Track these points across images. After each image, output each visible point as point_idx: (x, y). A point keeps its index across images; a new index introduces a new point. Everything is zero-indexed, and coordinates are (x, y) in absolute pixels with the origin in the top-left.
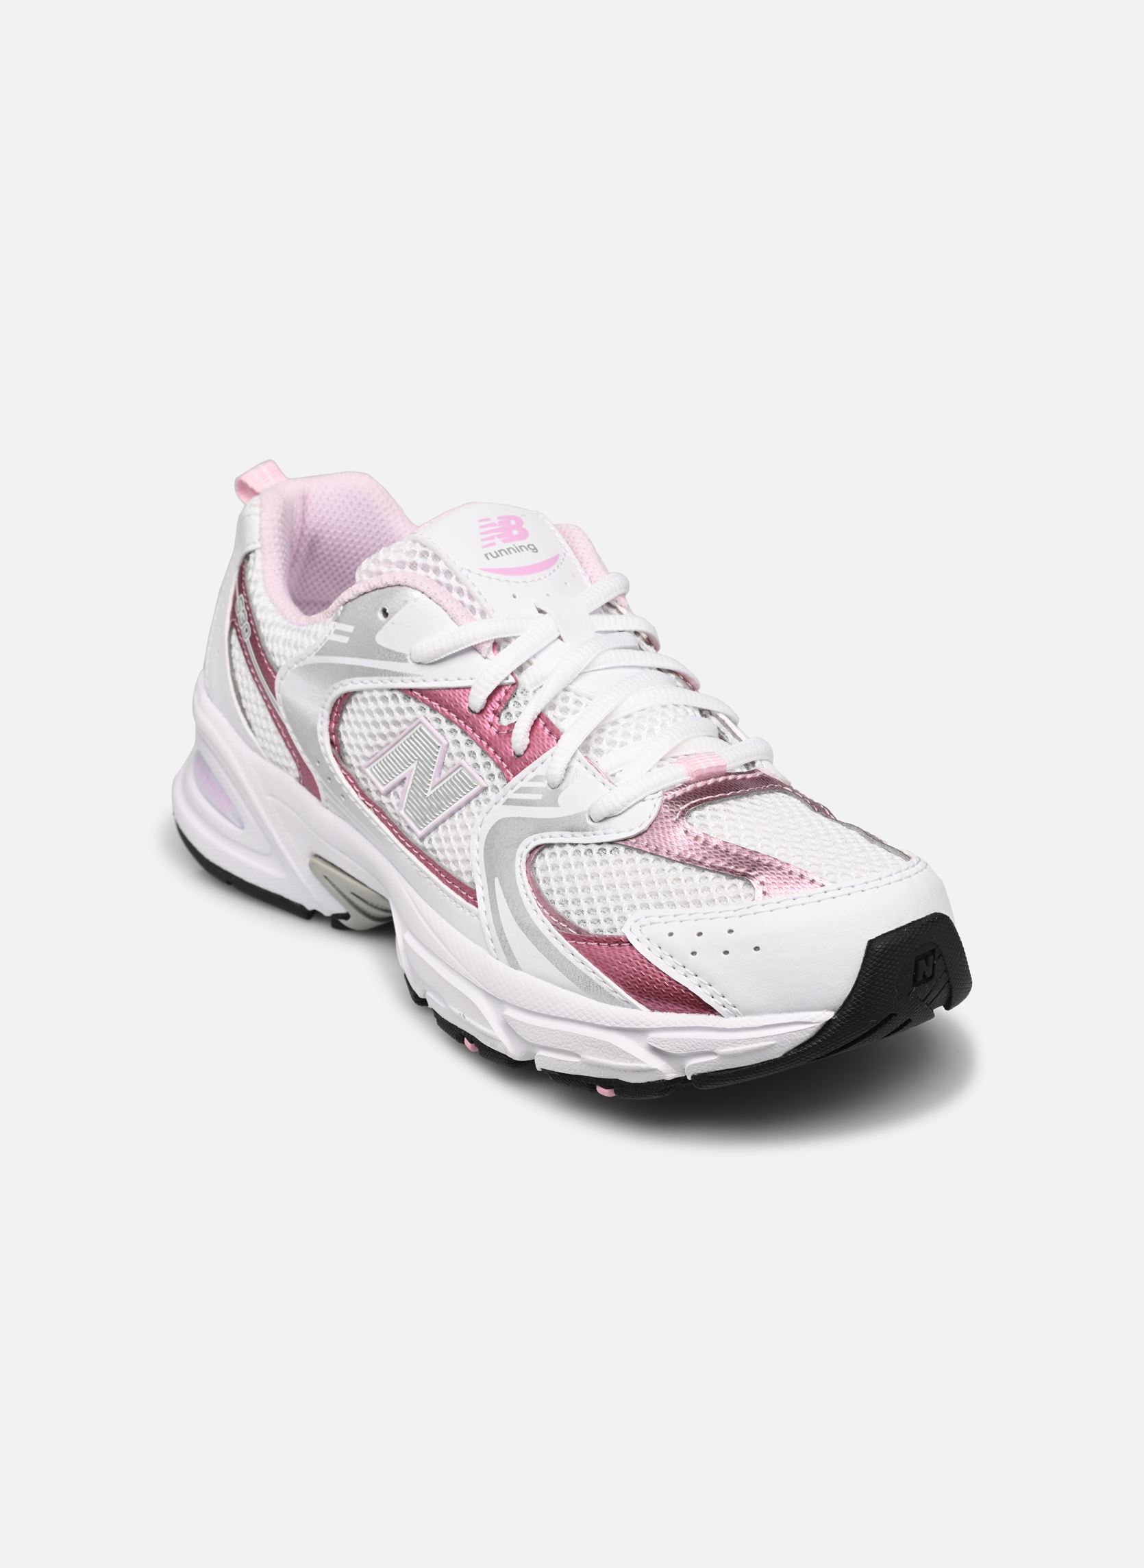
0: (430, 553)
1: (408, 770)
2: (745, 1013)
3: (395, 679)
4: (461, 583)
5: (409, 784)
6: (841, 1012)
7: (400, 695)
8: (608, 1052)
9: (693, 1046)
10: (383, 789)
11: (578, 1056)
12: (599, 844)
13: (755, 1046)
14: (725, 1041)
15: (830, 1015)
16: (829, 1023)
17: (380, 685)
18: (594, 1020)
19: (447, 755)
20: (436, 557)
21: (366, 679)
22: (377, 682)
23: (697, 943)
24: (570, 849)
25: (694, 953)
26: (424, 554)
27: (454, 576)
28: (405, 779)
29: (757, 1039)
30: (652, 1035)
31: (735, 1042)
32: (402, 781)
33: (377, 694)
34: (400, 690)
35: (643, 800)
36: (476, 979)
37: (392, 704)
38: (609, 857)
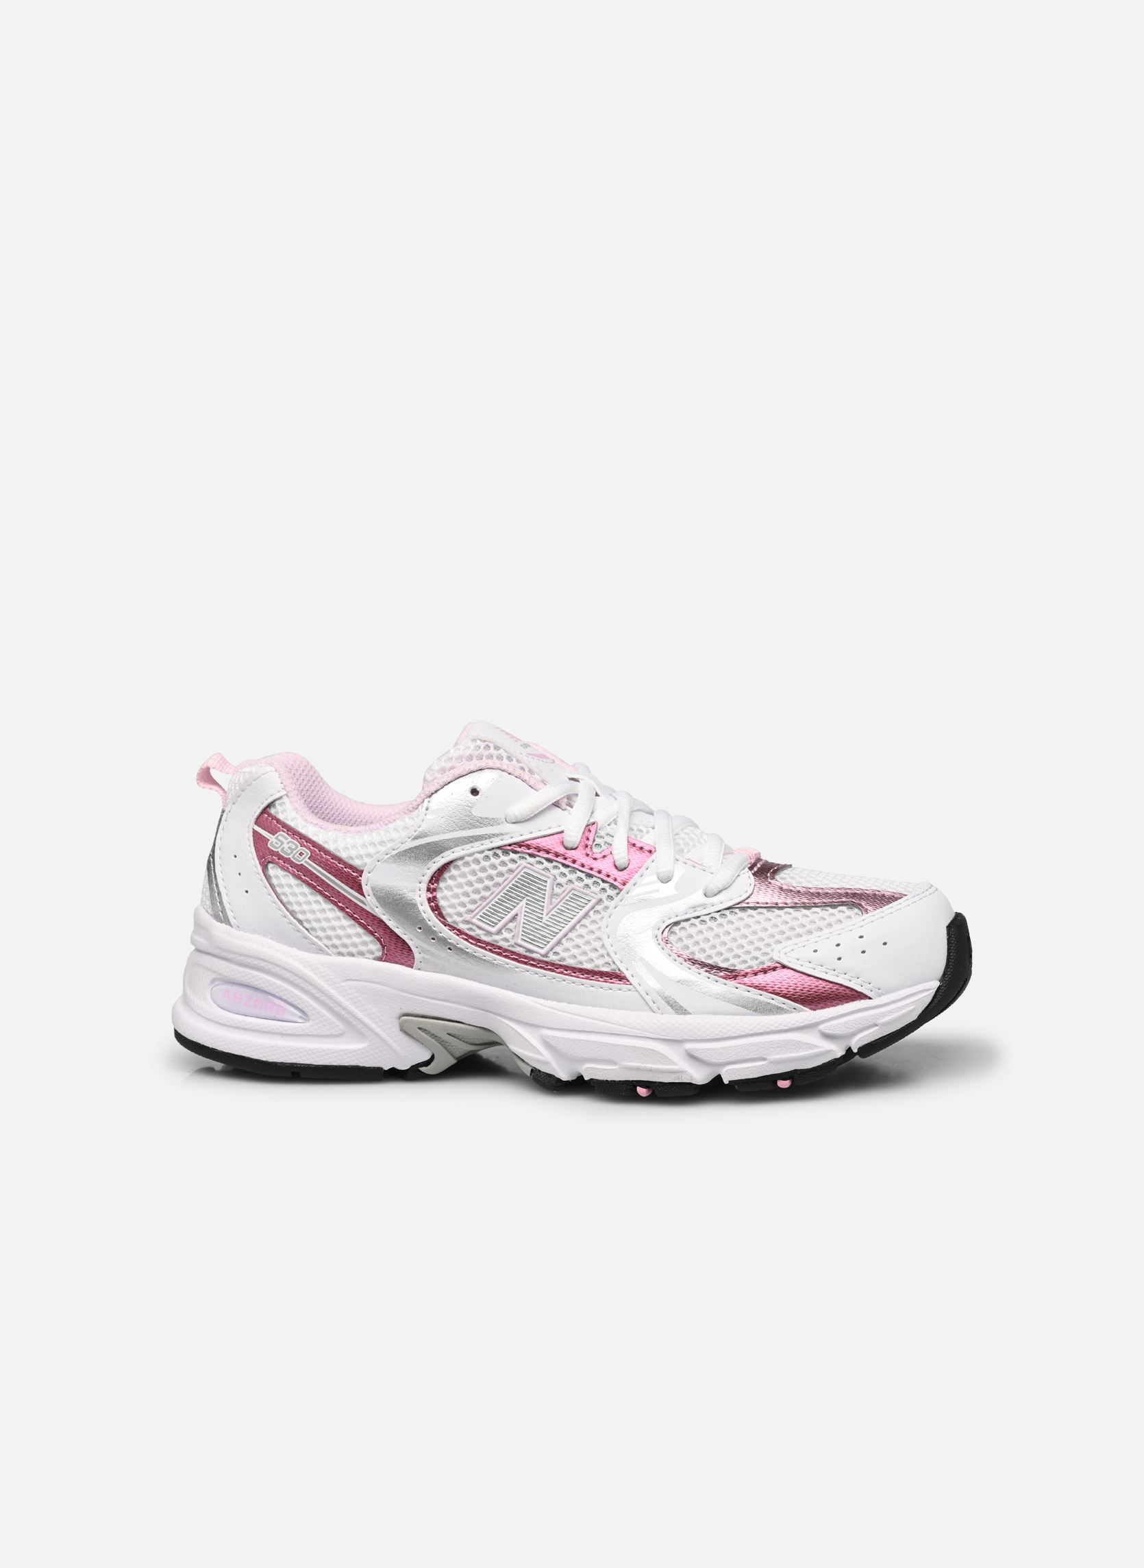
0: (492, 746)
1: (518, 906)
2: (887, 993)
3: (495, 839)
4: (521, 763)
5: (521, 919)
6: (942, 979)
7: (499, 852)
8: (792, 1047)
9: (860, 1024)
10: (493, 930)
11: (765, 1059)
12: (718, 911)
13: (904, 1011)
14: (883, 1013)
15: (937, 984)
16: (939, 988)
17: (482, 848)
18: (773, 1028)
19: (555, 886)
20: (497, 748)
21: (467, 846)
22: (477, 846)
23: (839, 952)
24: (696, 921)
25: (839, 959)
26: (487, 747)
27: (514, 759)
28: (517, 915)
29: (904, 1006)
30: (822, 1027)
31: (891, 1012)
32: (514, 918)
33: (480, 856)
34: (499, 848)
35: (739, 876)
36: (652, 1033)
37: (493, 860)
38: (730, 917)
